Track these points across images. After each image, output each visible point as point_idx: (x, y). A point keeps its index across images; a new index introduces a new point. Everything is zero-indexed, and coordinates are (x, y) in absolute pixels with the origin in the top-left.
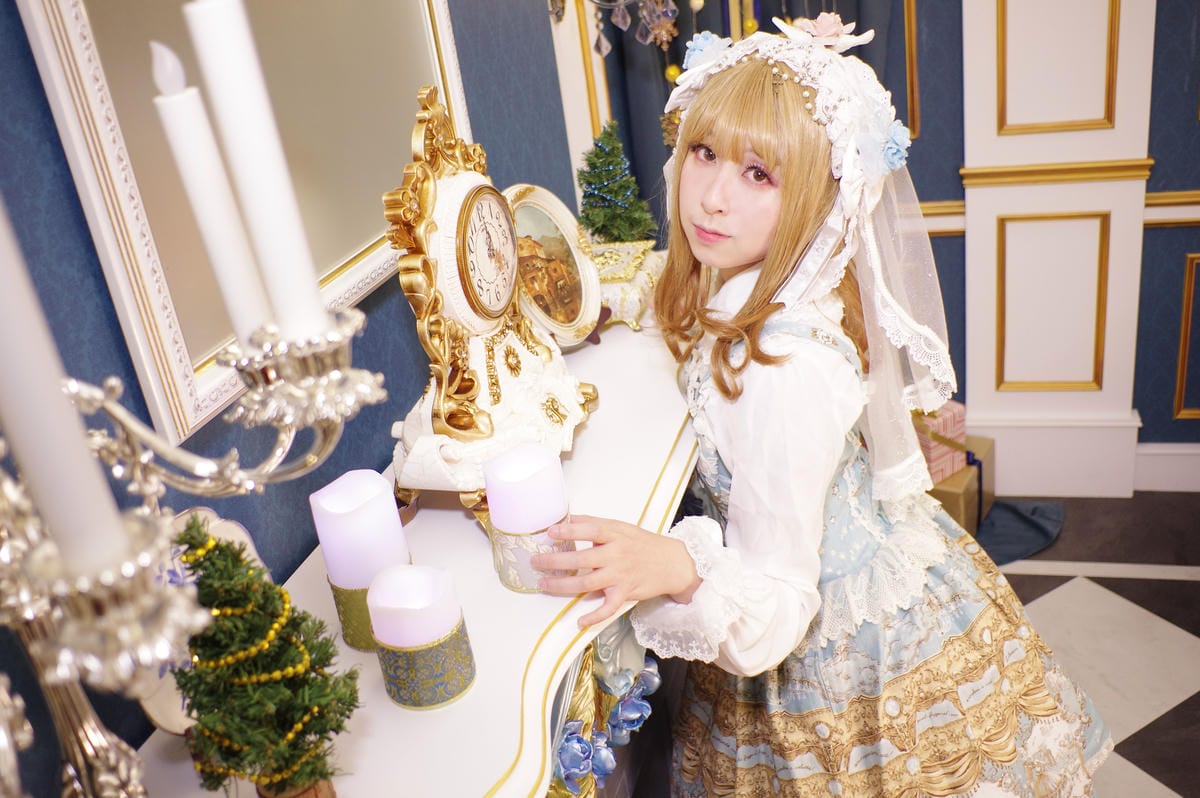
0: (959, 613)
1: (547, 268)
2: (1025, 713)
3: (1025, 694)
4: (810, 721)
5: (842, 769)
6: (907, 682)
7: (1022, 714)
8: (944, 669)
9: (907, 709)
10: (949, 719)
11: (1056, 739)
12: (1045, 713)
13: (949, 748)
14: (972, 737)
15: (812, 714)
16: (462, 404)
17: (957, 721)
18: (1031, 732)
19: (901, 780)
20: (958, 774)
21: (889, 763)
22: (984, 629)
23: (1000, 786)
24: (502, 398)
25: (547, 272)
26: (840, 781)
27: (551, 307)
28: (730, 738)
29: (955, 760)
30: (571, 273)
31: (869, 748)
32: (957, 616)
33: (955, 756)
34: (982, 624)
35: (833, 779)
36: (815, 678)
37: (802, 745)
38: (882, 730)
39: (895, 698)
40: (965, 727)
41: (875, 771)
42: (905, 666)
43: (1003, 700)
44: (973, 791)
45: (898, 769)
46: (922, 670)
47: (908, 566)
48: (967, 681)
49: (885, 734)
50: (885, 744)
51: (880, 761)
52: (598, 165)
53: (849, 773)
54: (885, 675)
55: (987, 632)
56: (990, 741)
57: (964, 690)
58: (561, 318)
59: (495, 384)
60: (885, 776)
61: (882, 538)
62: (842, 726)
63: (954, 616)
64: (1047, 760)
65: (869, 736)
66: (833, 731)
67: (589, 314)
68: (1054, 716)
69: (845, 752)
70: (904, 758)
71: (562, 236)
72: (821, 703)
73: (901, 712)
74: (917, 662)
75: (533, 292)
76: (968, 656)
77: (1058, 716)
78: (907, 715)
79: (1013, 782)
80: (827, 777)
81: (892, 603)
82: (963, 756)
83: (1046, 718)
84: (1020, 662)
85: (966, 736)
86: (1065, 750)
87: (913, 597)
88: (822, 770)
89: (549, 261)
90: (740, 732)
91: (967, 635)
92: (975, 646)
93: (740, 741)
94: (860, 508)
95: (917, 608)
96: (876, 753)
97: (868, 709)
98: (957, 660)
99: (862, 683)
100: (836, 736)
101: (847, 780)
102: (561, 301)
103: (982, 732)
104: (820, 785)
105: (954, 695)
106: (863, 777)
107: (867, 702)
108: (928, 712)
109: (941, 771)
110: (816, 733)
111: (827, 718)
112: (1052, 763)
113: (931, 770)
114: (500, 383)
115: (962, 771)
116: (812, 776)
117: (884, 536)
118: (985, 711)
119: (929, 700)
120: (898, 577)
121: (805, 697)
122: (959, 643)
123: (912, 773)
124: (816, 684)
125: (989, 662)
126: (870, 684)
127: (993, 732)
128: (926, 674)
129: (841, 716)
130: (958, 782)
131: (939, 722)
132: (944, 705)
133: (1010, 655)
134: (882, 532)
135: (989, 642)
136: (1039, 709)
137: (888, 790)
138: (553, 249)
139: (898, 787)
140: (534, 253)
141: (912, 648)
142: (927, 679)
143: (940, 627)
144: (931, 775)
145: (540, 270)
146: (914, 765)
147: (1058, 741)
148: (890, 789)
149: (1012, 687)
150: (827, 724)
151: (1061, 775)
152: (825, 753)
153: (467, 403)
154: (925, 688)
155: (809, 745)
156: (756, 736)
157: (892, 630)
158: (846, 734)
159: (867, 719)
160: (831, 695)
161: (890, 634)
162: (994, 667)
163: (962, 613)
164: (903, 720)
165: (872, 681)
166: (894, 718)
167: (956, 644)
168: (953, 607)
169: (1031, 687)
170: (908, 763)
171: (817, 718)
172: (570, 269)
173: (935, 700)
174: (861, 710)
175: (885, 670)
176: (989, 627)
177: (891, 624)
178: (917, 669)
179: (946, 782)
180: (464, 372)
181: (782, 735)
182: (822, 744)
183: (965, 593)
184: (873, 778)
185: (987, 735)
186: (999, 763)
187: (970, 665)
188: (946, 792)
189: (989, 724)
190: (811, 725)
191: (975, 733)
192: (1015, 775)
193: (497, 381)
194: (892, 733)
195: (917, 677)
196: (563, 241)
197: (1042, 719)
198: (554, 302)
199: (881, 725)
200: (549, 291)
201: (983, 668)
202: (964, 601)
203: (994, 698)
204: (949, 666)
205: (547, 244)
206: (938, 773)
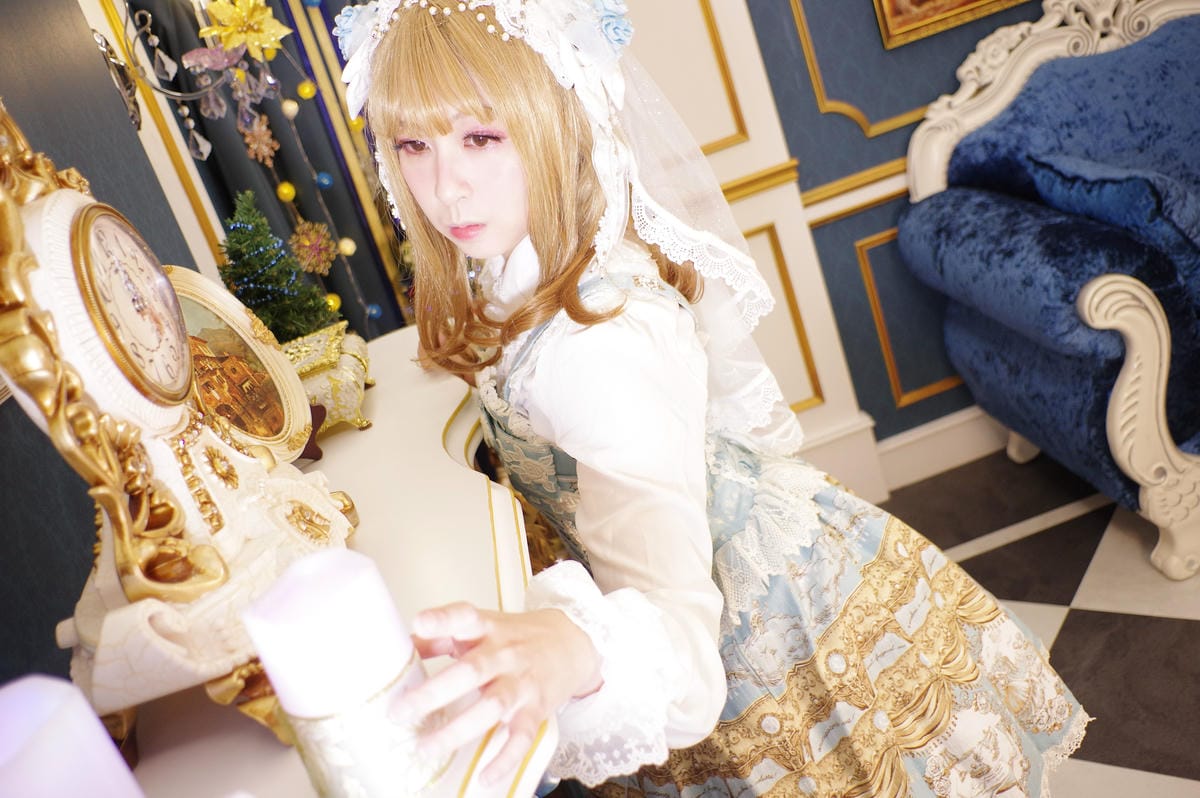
0: (864, 536)
1: (221, 369)
2: (969, 624)
3: (961, 604)
4: (753, 720)
5: (807, 759)
6: (842, 628)
7: (966, 626)
8: (872, 599)
9: (852, 658)
10: (898, 654)
11: (1009, 643)
12: (988, 618)
13: (910, 686)
14: (929, 665)
15: (752, 709)
16: (164, 543)
17: (908, 652)
18: (981, 642)
19: (875, 744)
20: (929, 713)
21: (855, 730)
22: (896, 543)
23: (977, 709)
24: (225, 519)
25: (224, 374)
26: (810, 774)
27: (245, 418)
28: (668, 785)
29: (920, 698)
30: (255, 371)
31: (827, 723)
32: (864, 540)
33: (918, 694)
34: (893, 538)
35: (802, 776)
36: (740, 666)
37: (754, 754)
38: (833, 694)
39: (836, 651)
40: (918, 655)
41: (843, 748)
42: (833, 610)
43: (943, 615)
44: (952, 726)
45: (867, 732)
46: (850, 609)
47: (792, 499)
48: (901, 605)
49: (838, 697)
50: (843, 709)
51: (843, 730)
52: (244, 250)
53: (816, 762)
54: (814, 632)
55: (900, 546)
56: (949, 662)
57: (901, 615)
58: (262, 430)
59: (207, 502)
60: (857, 746)
61: (752, 483)
62: (789, 709)
63: (860, 542)
64: (1007, 668)
65: (822, 709)
66: (782, 719)
67: (298, 419)
68: (998, 619)
69: (803, 740)
70: (868, 717)
71: (229, 326)
72: (758, 693)
73: (848, 665)
74: (843, 601)
75: (213, 403)
76: (891, 578)
77: (1002, 616)
78: (855, 665)
79: (988, 701)
80: (795, 778)
81: (792, 543)
82: (927, 689)
83: (991, 623)
84: (944, 569)
85: (923, 666)
86: (1022, 651)
87: (811, 531)
88: (786, 772)
89: (222, 360)
90: (675, 773)
91: (881, 556)
92: (893, 566)
93: (680, 783)
94: (718, 462)
95: (820, 540)
96: (837, 725)
97: (809, 676)
98: (883, 585)
99: (792, 650)
100: (787, 724)
101: (816, 771)
102: (255, 407)
103: (936, 656)
104: (789, 791)
105: (893, 624)
106: (833, 760)
107: (804, 667)
108: (872, 656)
109: (911, 718)
110: (764, 733)
111: (770, 707)
112: (1014, 671)
113: (901, 720)
114: (214, 499)
115: (932, 707)
116: (777, 785)
117: (753, 479)
118: (931, 631)
119: (869, 640)
120: (786, 515)
121: (736, 694)
122: (876, 568)
123: (884, 731)
124: (743, 672)
125: (915, 577)
126: (801, 647)
127: (947, 652)
128: (856, 613)
129: (783, 700)
130: (933, 722)
131: (888, 662)
132: (887, 640)
133: (931, 565)
134: (750, 476)
135: (906, 555)
136: (981, 616)
137: (866, 762)
138: (221, 344)
139: (875, 753)
140: (197, 353)
141: (832, 587)
142: (859, 618)
143: (852, 557)
144: (902, 726)
145: (213, 372)
146: (882, 721)
147: (1011, 644)
148: (868, 759)
149: (945, 599)
150: (774, 715)
151: (1027, 681)
152: (782, 750)
153: (171, 541)
154: (860, 629)
155: (761, 750)
156: (698, 771)
157: (804, 578)
158: (797, 714)
159: (812, 690)
160: (765, 679)
161: (802, 583)
162: (922, 580)
163: (867, 534)
164: (852, 674)
165: (801, 642)
166: (843, 675)
167: (874, 571)
168: (855, 532)
169: (965, 593)
170: (875, 720)
171: (760, 711)
172: (253, 366)
173: (875, 638)
174: (801, 682)
175: (813, 624)
176: (899, 540)
177: (800, 571)
178: (845, 610)
179: (921, 728)
180: (151, 496)
181: (727, 751)
182: (775, 742)
183: (863, 511)
184: (844, 756)
185: (943, 657)
186: (967, 684)
187: (898, 587)
188: (924, 739)
189: (940, 644)
190: (755, 724)
191: (930, 659)
192: (986, 692)
193: (208, 497)
194: (846, 692)
195: (848, 619)
196: (232, 333)
197: (987, 625)
198: (245, 411)
199: (830, 688)
200: (235, 399)
201: (912, 585)
202: (864, 520)
203: (934, 613)
204: (876, 594)
205: (211, 339)
206: (908, 721)
